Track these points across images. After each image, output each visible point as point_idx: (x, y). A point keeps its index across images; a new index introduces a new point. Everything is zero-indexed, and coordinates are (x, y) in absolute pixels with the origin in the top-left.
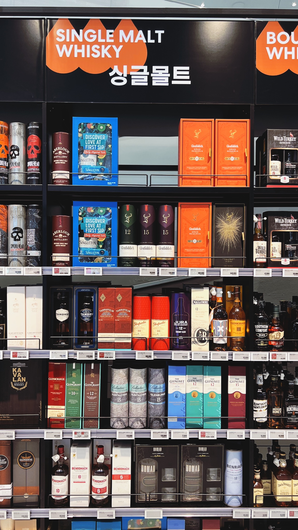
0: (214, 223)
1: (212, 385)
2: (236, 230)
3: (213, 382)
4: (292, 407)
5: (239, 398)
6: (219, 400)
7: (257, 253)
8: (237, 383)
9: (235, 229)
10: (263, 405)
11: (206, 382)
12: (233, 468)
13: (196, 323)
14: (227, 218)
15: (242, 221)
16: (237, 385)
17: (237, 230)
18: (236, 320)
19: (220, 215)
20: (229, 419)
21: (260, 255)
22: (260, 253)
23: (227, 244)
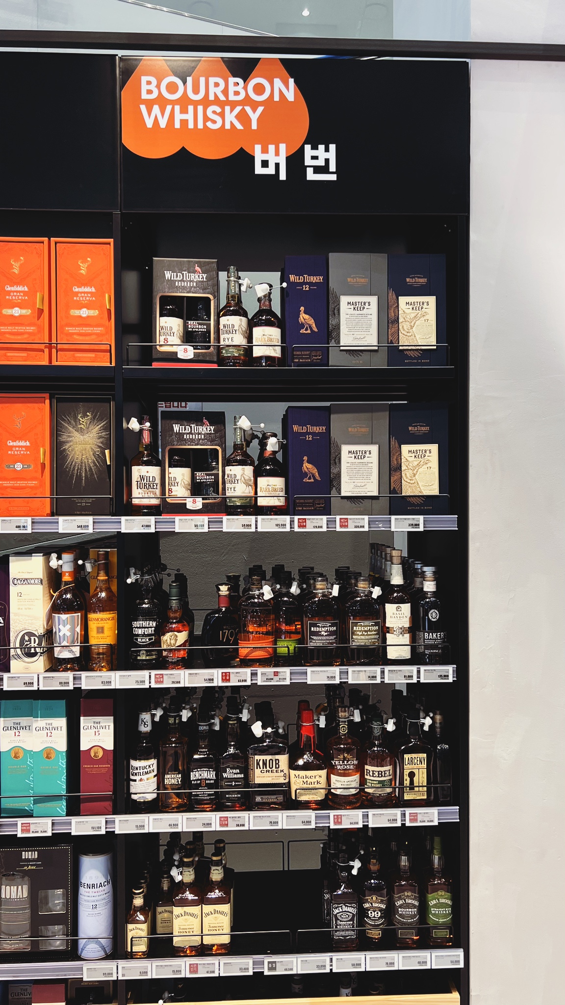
0: (56, 432)
1: (49, 735)
2: (96, 445)
3: (51, 729)
4: (201, 771)
5: (100, 757)
6: (61, 763)
7: (139, 488)
8: (97, 730)
9: (96, 443)
10: (145, 770)
11: (37, 730)
12: (90, 888)
13: (18, 621)
14: (80, 424)
15: (107, 428)
16: (97, 734)
17: (98, 445)
18: (98, 612)
19: (67, 418)
20: (81, 797)
21: (143, 492)
22: (144, 488)
23: (80, 472)
